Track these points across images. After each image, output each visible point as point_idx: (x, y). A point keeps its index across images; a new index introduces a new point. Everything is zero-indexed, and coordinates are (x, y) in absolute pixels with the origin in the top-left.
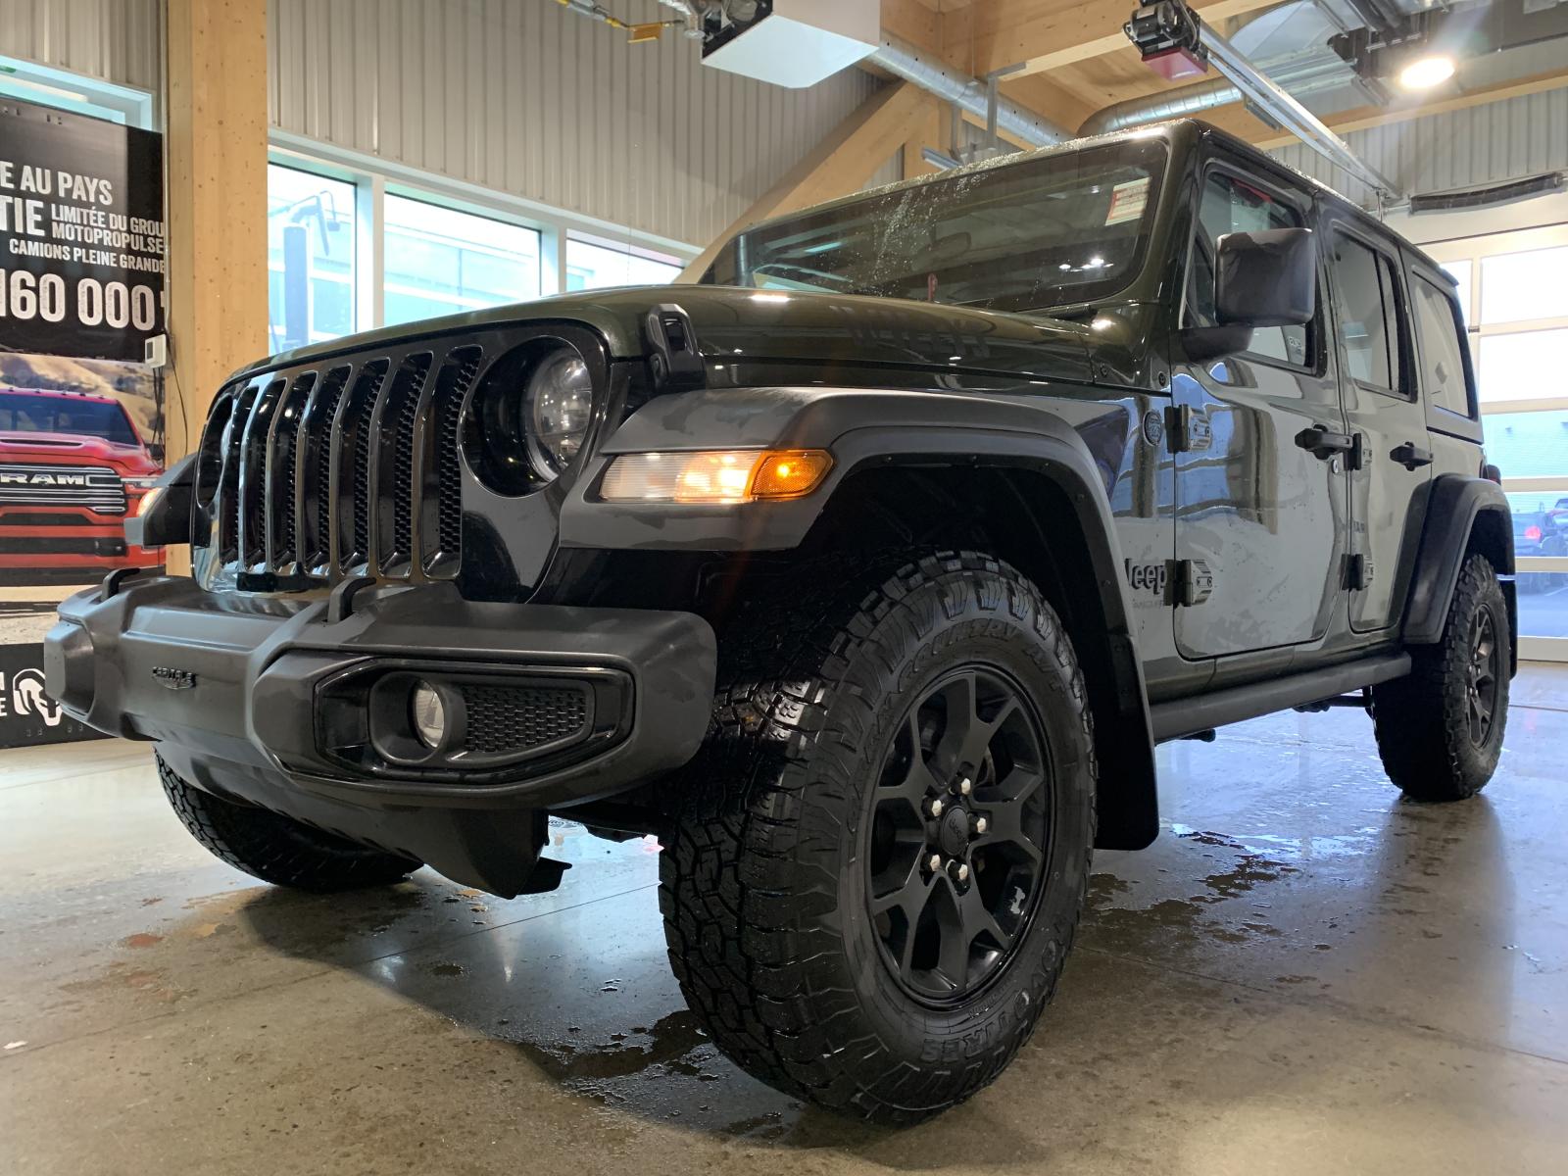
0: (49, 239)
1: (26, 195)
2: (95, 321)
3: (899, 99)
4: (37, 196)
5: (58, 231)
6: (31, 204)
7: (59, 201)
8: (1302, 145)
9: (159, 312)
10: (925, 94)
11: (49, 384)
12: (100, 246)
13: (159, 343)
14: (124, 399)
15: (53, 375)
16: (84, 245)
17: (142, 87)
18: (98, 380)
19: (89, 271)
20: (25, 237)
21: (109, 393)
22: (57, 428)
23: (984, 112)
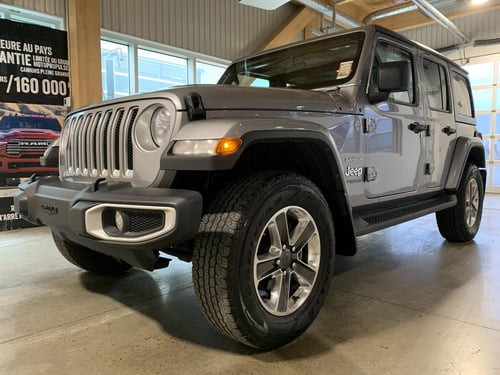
0: (33, 67)
1: (25, 53)
2: (48, 93)
3: (304, 12)
4: (28, 53)
5: (35, 64)
6: (27, 56)
7: (35, 54)
8: (437, 24)
9: (68, 89)
10: (312, 10)
11: (35, 113)
12: (49, 69)
13: (68, 99)
14: (57, 117)
15: (35, 110)
16: (43, 68)
17: (60, 16)
18: (49, 112)
19: (46, 77)
20: (25, 66)
21: (53, 116)
22: (37, 128)
23: (331, 16)
